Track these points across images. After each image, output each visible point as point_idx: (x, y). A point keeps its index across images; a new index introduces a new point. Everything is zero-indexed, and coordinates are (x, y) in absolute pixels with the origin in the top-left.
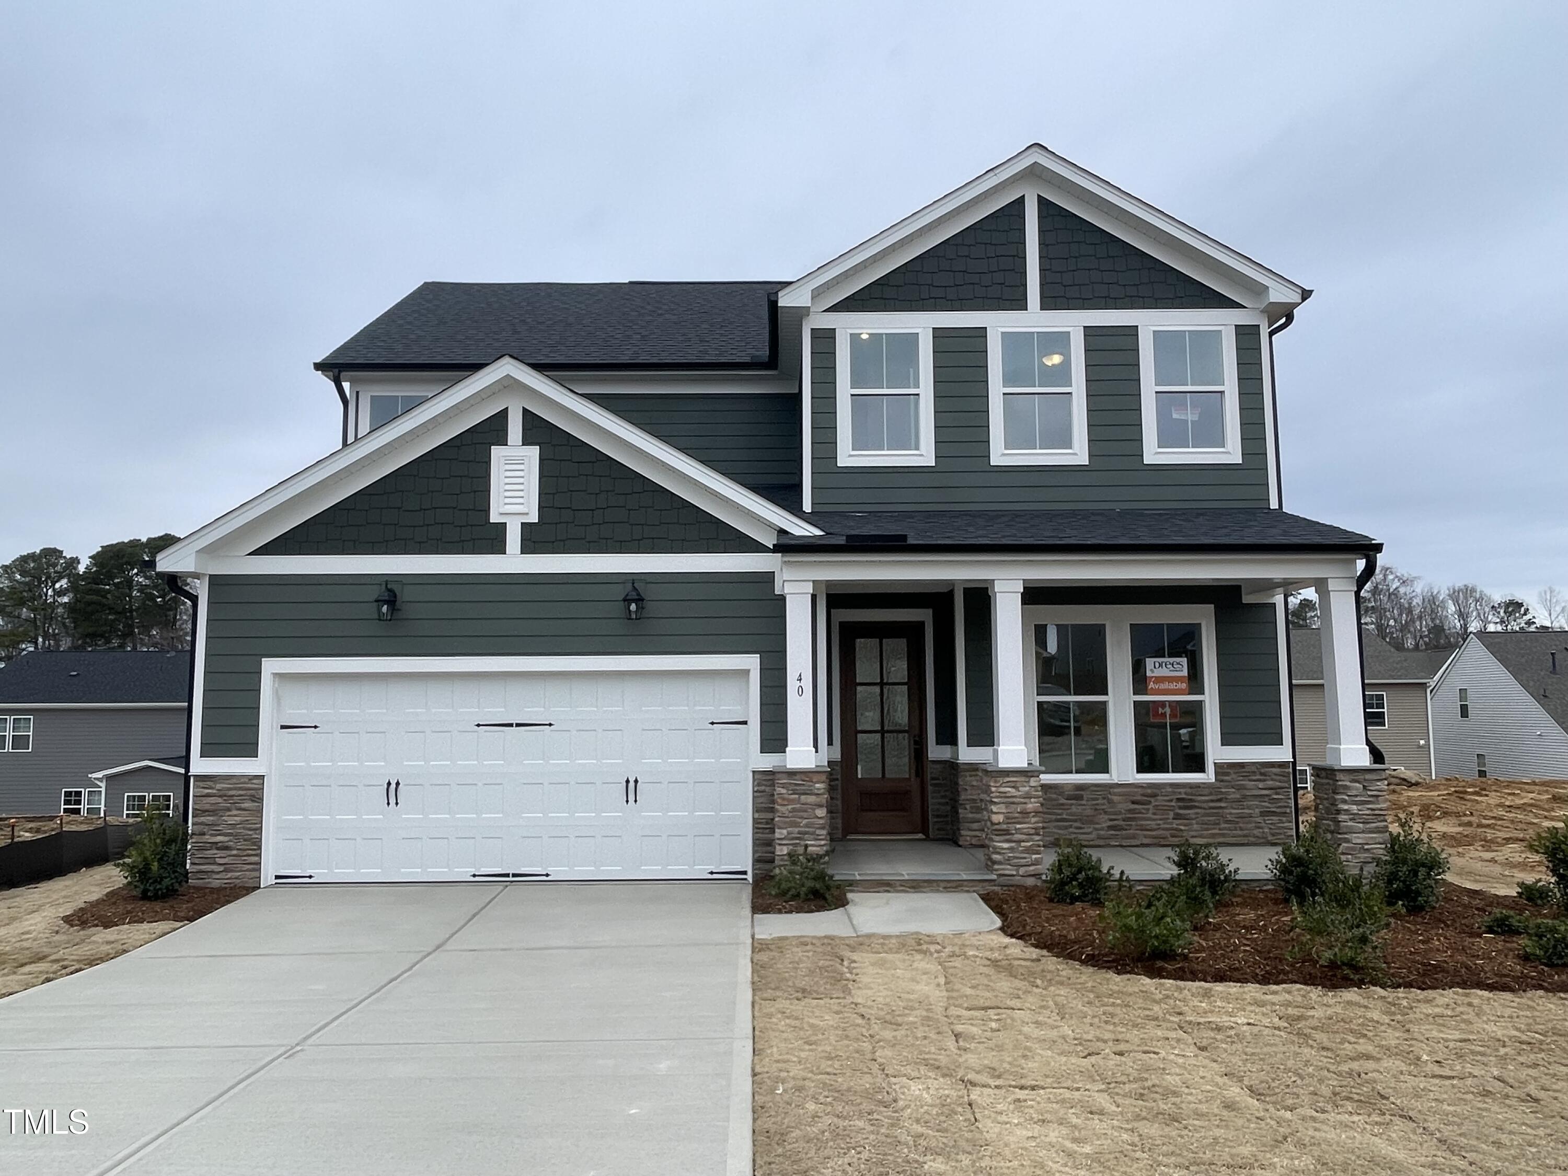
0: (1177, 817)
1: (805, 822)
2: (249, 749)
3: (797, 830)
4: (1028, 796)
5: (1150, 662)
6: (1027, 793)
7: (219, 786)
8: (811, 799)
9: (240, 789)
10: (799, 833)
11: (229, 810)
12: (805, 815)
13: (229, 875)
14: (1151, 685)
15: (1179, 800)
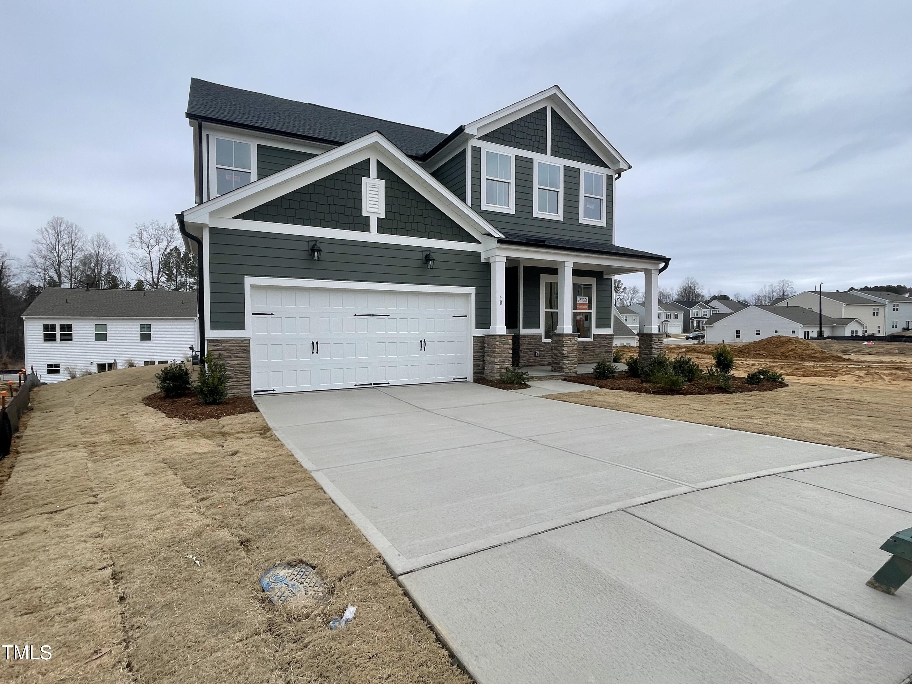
0: (583, 353)
1: (505, 355)
2: (241, 325)
3: (502, 358)
4: (574, 344)
5: (578, 298)
6: (574, 343)
7: (223, 345)
8: (507, 346)
9: (237, 346)
10: (503, 360)
11: (230, 357)
12: (505, 352)
13: (233, 391)
14: (578, 306)
15: (584, 347)
